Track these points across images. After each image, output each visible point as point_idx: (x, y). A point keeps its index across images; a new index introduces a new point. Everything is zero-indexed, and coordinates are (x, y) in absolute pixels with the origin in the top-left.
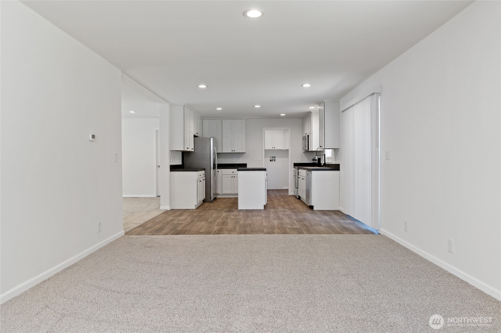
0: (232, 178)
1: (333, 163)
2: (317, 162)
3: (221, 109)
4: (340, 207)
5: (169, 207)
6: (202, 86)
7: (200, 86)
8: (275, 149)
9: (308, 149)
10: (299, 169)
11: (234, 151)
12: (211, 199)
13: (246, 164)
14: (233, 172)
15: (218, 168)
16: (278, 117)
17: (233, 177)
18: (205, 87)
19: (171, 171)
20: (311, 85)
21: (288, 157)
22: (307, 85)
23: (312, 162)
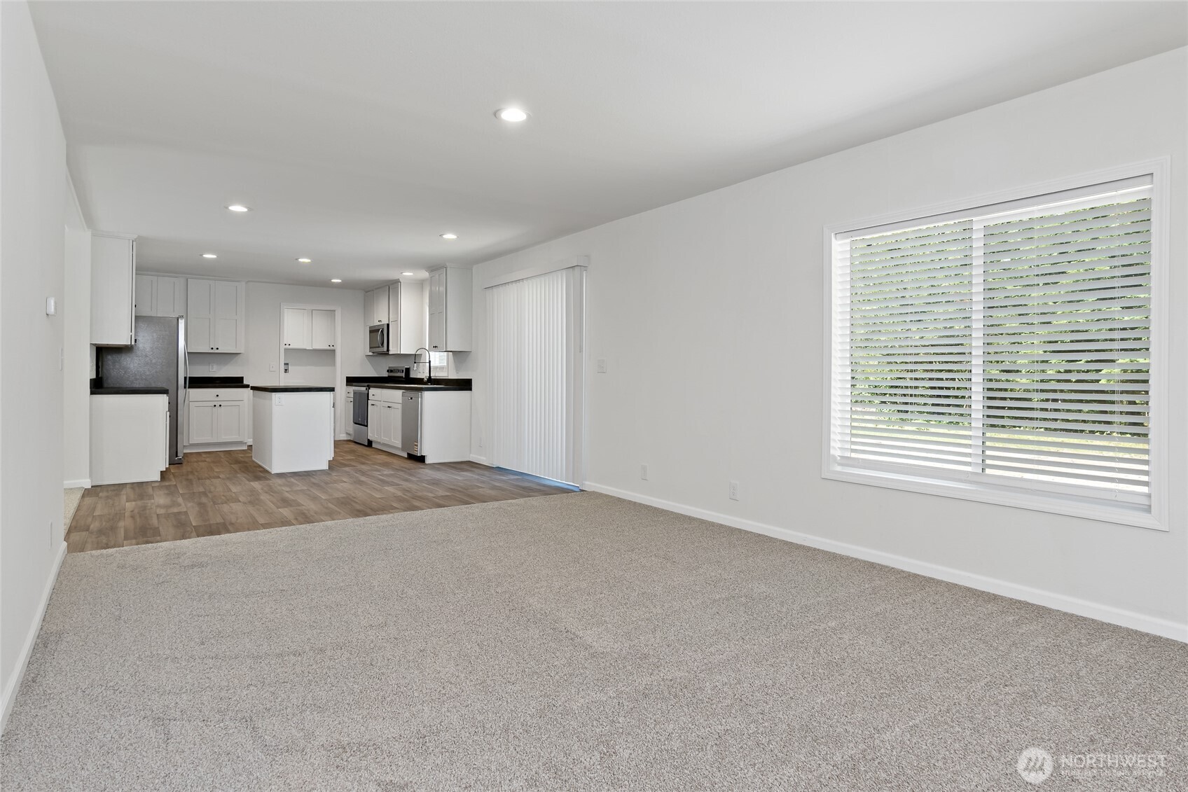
0: (214, 408)
1: (449, 378)
2: (403, 375)
3: (214, 256)
4: (471, 455)
5: (89, 480)
6: (238, 208)
7: (231, 208)
8: (290, 347)
9: (388, 350)
10: (369, 387)
11: (217, 349)
12: (177, 456)
13: (243, 378)
14: (217, 396)
15: (189, 388)
16: (325, 285)
17: (218, 405)
18: (245, 210)
19: (92, 393)
20: (458, 237)
21: (334, 364)
22: (450, 236)
23: (385, 374)
